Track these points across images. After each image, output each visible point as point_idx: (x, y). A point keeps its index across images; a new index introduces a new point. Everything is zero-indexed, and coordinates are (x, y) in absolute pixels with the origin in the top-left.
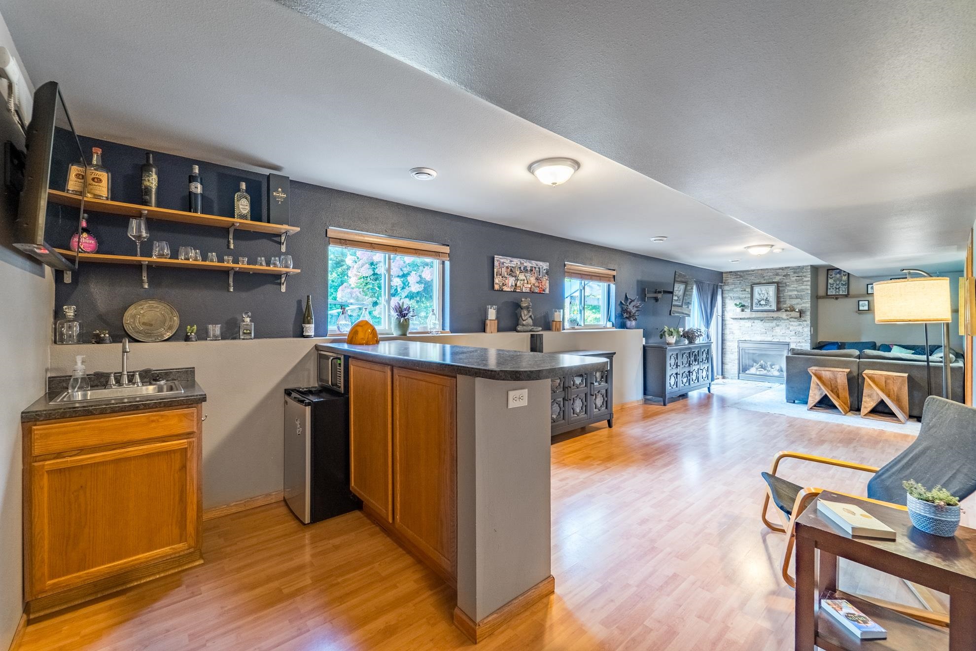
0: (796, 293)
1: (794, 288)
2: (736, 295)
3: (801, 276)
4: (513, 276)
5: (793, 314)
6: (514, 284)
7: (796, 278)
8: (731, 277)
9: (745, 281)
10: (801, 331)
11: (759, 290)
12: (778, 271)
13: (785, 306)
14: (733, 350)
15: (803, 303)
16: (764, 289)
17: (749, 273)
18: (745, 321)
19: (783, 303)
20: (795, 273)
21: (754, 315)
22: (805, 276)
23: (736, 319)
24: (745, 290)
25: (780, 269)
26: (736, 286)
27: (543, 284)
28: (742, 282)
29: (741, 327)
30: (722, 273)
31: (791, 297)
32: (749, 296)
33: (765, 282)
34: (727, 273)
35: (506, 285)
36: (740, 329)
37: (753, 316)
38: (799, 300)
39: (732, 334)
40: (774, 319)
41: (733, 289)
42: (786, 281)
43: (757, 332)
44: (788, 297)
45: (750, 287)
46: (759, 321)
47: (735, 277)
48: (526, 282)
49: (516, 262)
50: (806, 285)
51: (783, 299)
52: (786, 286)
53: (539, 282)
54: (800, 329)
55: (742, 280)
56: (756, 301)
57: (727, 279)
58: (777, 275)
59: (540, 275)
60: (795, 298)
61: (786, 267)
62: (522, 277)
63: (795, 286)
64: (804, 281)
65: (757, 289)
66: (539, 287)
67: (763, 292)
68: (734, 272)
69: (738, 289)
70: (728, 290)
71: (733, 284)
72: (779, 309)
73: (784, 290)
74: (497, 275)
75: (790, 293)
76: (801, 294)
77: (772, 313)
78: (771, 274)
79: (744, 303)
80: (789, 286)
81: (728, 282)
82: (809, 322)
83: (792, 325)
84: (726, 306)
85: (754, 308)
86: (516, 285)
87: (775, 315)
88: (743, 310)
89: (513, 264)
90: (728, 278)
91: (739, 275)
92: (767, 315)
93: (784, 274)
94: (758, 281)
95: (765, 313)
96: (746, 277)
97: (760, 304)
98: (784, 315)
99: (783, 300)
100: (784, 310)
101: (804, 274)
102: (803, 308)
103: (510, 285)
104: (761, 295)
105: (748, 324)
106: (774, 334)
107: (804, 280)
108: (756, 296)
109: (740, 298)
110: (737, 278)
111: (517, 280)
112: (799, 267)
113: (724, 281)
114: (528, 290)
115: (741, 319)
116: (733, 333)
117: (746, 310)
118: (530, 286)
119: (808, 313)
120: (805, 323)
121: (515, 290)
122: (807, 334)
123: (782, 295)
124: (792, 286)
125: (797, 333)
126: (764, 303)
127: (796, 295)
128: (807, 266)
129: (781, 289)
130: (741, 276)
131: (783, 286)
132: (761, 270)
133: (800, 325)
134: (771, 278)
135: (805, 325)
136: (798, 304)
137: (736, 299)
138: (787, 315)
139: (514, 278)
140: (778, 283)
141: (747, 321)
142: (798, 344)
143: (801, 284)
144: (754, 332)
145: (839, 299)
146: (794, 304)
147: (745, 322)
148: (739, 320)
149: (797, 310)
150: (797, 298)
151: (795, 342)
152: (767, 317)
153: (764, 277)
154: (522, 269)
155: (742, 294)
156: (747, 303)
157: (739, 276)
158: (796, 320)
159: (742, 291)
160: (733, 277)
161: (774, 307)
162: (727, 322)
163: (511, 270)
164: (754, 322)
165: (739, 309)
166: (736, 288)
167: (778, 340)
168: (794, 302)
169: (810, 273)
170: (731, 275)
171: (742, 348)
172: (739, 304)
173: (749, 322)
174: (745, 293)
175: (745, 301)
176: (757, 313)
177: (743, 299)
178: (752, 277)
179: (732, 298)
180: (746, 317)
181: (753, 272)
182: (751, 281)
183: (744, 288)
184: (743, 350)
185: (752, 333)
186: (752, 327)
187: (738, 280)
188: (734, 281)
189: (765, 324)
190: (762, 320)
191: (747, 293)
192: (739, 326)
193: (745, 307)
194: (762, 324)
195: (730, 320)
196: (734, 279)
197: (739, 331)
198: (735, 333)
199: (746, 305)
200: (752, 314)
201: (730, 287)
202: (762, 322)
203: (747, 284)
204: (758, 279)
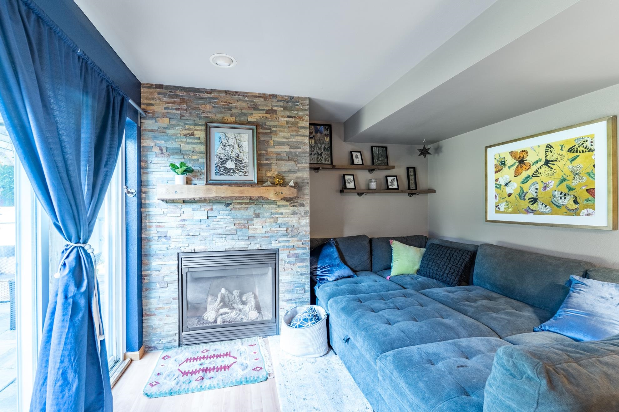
0: (287, 149)
1: (285, 140)
2: (172, 144)
3: (295, 117)
5: (287, 191)
7: (287, 119)
8: (160, 99)
9: (193, 112)
10: (296, 225)
11: (223, 137)
12: (256, 100)
13: (269, 174)
14: (166, 279)
15: (299, 170)
16: (232, 134)
17: (202, 95)
18: (195, 205)
19: (265, 168)
20: (285, 108)
21: (213, 192)
22: (300, 118)
23: (173, 201)
24: (192, 135)
25: (260, 96)
26: (173, 122)
28: (186, 115)
29: (184, 220)
30: (138, 86)
31: (279, 158)
32: (203, 148)
33: (233, 119)
34: (150, 86)
36: (183, 226)
37: (213, 195)
38: (293, 163)
39: (164, 240)
40: (252, 201)
41: (165, 128)
42: (271, 123)
43: (218, 231)
44: (274, 157)
45: (203, 128)
46: (223, 207)
47: (172, 100)
50: (303, 136)
51: (267, 159)
52: (271, 133)
54: (293, 221)
55: (185, 110)
56: (217, 160)
57: (152, 102)
58: (255, 108)
60: (286, 160)
61: (270, 95)
63: (286, 135)
64: (298, 128)
65: (217, 134)
67: (231, 142)
68: (167, 87)
69: (178, 131)
70: (152, 131)
71: (164, 116)
72: (261, 182)
73: (268, 142)
75: (278, 149)
76: (295, 153)
77: (250, 189)
78: (244, 105)
79: (190, 165)
80: (275, 133)
81: (154, 112)
82: (308, 208)
83: (282, 214)
84: (149, 170)
85: (214, 177)
87: (254, 192)
88: (188, 181)
90: (153, 99)
92: (241, 192)
93: (267, 108)
94: (219, 116)
95: (236, 188)
96: (195, 103)
97: (226, 168)
98: (270, 193)
99: (265, 162)
100: (268, 183)
101: (300, 113)
102: (298, 180)
104: (227, 148)
105: (201, 213)
106: (251, 232)
107: (299, 125)
108: (217, 150)
109: (180, 152)
110: (174, 103)
112: (292, 98)
113: (142, 105)
115: (184, 202)
116: (165, 236)
117: (195, 181)
119: (307, 191)
120: (301, 208)
122: (305, 231)
123: (264, 152)
124: (282, 134)
125: (290, 229)
126: (233, 167)
127: (287, 153)
128: (304, 99)
129: (262, 139)
130: (183, 100)
131: (266, 133)
132: (226, 92)
133: (294, 213)
134: (245, 114)
135: (303, 214)
136: (290, 171)
137: (173, 154)
138: (277, 194)
140: (258, 125)
141: (198, 206)
142: (292, 252)
143: (294, 133)
144: (213, 231)
145: (320, 172)
146: (285, 172)
147: (194, 209)
148: (179, 205)
149: (292, 184)
150: (289, 160)
151: (288, 248)
152: (240, 198)
153: (230, 109)
155: (187, 143)
156: (199, 163)
157: (178, 100)
158: (288, 203)
159: (185, 135)
160: (166, 100)
161: (252, 176)
162: (152, 210)
164: (212, 210)
165: (180, 179)
166: (174, 126)
167: (257, 247)
168: (285, 166)
169: (308, 113)
170: (159, 94)
171: (187, 270)
172: (181, 167)
173: (203, 209)
174: (194, 141)
175: (193, 160)
176: (219, 187)
177: (189, 154)
178: (208, 106)
179: (164, 150)
180: (197, 196)
181: (209, 95)
182: (205, 114)
183: (190, 130)
184: (188, 273)
185: (208, 233)
186: (209, 221)
187: (177, 109)
188: (169, 111)
189: (233, 212)
190: (228, 205)
191: (197, 141)
192: (180, 218)
193: (194, 174)
194: (227, 212)
195: (159, 204)
196: (166, 105)
197: (179, 231)
198: (170, 237)
199: (196, 168)
200: (209, 189)
201: (156, 122)
202: (228, 208)
203: (197, 121)
204: (221, 113)
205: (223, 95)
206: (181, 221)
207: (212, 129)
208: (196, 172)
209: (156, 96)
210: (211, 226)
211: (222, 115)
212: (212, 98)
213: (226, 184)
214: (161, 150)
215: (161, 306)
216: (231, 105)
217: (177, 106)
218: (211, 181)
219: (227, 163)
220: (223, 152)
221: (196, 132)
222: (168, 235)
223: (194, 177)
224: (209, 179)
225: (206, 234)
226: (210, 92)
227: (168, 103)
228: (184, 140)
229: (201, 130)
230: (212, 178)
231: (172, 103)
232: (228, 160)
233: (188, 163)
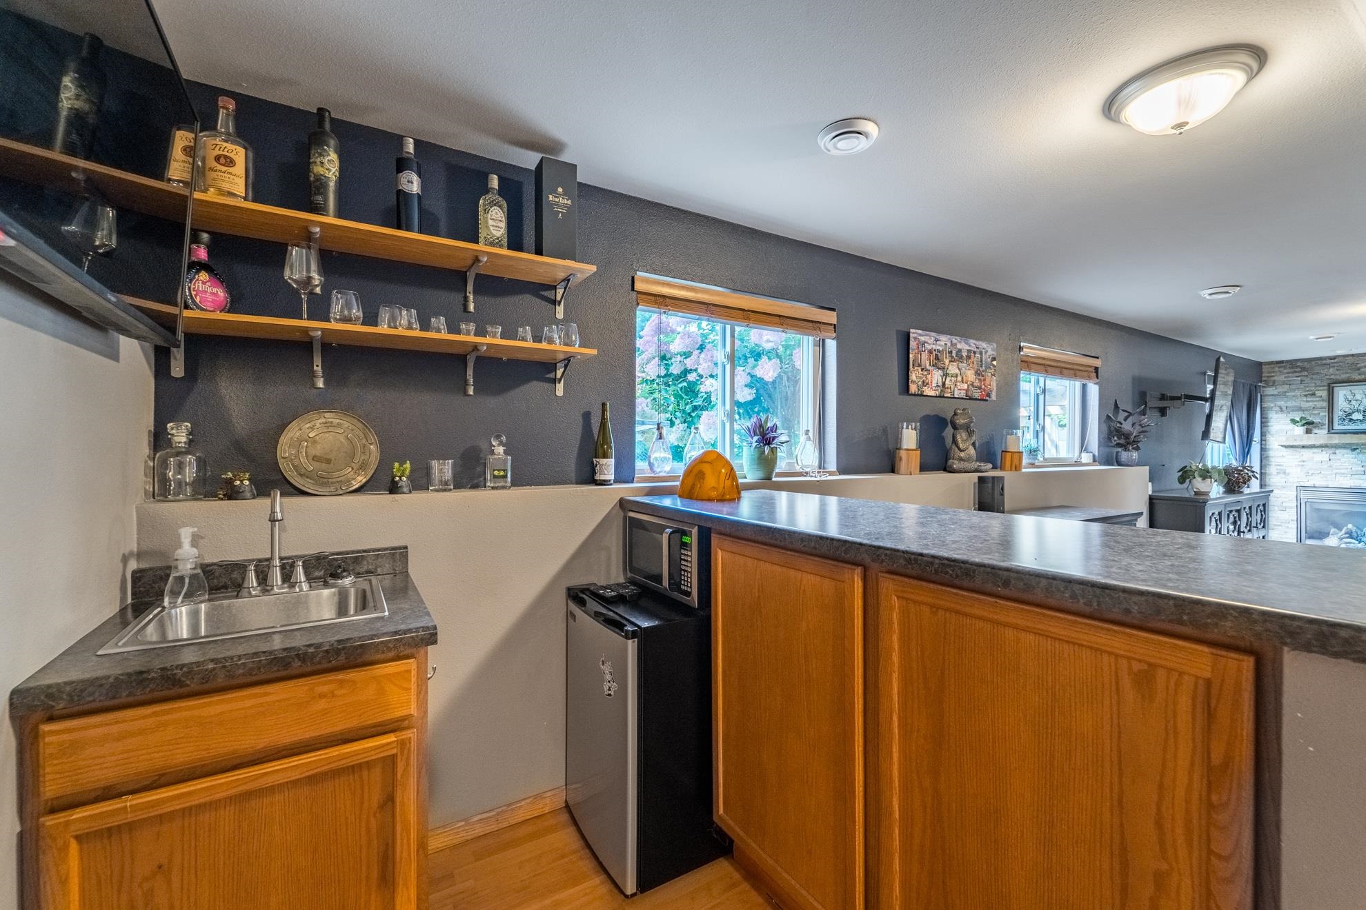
2: (1294, 404)
4: (939, 369)
6: (940, 384)
8: (1280, 372)
9: (1314, 377)
11: (1348, 393)
14: (1284, 504)
17: (1324, 362)
18: (1315, 450)
21: (1336, 440)
23: (1292, 447)
24: (1314, 394)
26: (1294, 387)
27: (987, 382)
28: (1307, 380)
29: (1304, 461)
30: (1260, 364)
32: (1325, 404)
34: (1271, 363)
35: (927, 384)
36: (1302, 465)
37: (1336, 442)
39: (1283, 475)
41: (1285, 392)
43: (1343, 471)
45: (1326, 388)
46: (1349, 451)
47: (1292, 370)
48: (959, 378)
49: (944, 340)
53: (980, 380)
55: (1307, 376)
56: (1341, 413)
57: (1273, 374)
59: (982, 367)
62: (953, 369)
65: (1341, 393)
66: (980, 388)
67: (1358, 397)
68: (1287, 362)
69: (1298, 393)
70: (1272, 395)
71: (1284, 383)
74: (913, 365)
79: (1311, 419)
81: (1274, 381)
84: (1269, 424)
85: (1337, 427)
86: (944, 384)
88: (1308, 432)
89: (939, 345)
90: (1274, 372)
91: (1302, 368)
94: (1344, 376)
96: (1317, 370)
97: (1351, 419)
103: (934, 385)
104: (1353, 402)
105: (1323, 456)
108: (1341, 405)
109: (1300, 409)
110: (1295, 372)
111: (946, 375)
113: (1263, 379)
114: (963, 394)
115: (1303, 447)
116: (1285, 473)
117: (1315, 431)
118: (965, 386)
121: (942, 395)
130: (1304, 369)
132: (1353, 355)
137: (1293, 411)
139: (940, 372)
141: (1319, 450)
144: (1334, 471)
147: (1314, 453)
148: (1299, 450)
153: (1358, 369)
154: (954, 354)
155: (1307, 401)
156: (1321, 417)
157: (1299, 369)
159: (1306, 396)
160: (1286, 371)
162: (1271, 453)
163: (937, 358)
164: (1334, 454)
165: (1299, 430)
166: (1294, 390)
170: (1279, 367)
171: (1306, 500)
172: (1301, 421)
173: (1324, 452)
174: (1314, 399)
175: (1315, 414)
176: (1343, 435)
177: (1310, 410)
178: (1331, 370)
179: (1284, 408)
180: (1317, 443)
181: (1332, 361)
182: (1328, 377)
183: (1311, 390)
184: (1307, 503)
185: (1330, 473)
186: (1331, 463)
187: (1297, 377)
188: (1289, 379)
189: (1360, 456)
190: (1355, 449)
191: (1317, 399)
192: (1299, 460)
193: (1314, 425)
194: (1354, 456)
195: (1278, 449)
196: (1287, 375)
197: (1299, 469)
198: (1289, 474)
199: (1317, 420)
200: (1330, 437)
201: (1276, 389)
202: (1354, 453)
203: (1319, 383)
204: (1347, 373)
205: (1350, 358)
206: (1300, 461)
207: (1335, 389)
208: (1316, 423)
209: (1277, 369)
210: (1334, 467)
211: (1348, 375)
212: (1336, 363)
213: (1350, 433)
214: (1281, 409)
215: (1279, 524)
216: (1358, 366)
217: (1297, 374)
218: (1333, 431)
219: (1353, 415)
220: (1349, 406)
221: (1316, 392)
222: (1287, 471)
223: (1315, 427)
224: (1331, 428)
225: (1327, 473)
226: (1334, 358)
227: (1288, 373)
228: (1305, 399)
229: (1324, 390)
230: (1334, 429)
231: (1292, 372)
232: (1353, 412)
233: (1309, 416)
